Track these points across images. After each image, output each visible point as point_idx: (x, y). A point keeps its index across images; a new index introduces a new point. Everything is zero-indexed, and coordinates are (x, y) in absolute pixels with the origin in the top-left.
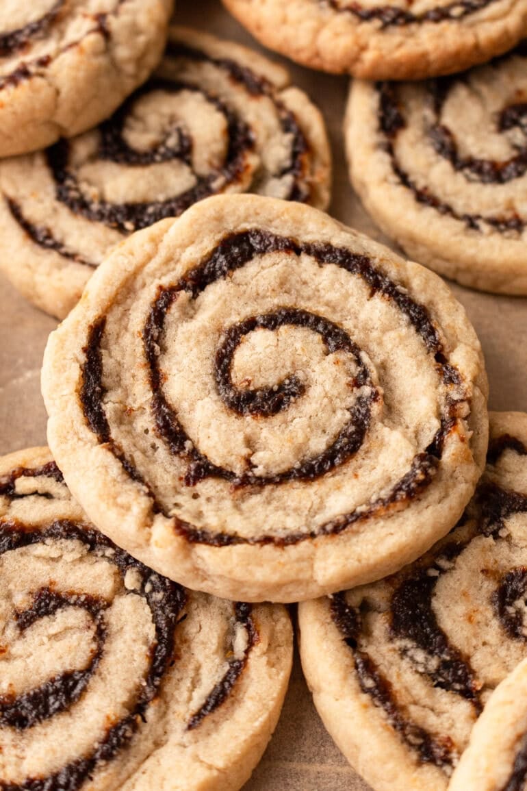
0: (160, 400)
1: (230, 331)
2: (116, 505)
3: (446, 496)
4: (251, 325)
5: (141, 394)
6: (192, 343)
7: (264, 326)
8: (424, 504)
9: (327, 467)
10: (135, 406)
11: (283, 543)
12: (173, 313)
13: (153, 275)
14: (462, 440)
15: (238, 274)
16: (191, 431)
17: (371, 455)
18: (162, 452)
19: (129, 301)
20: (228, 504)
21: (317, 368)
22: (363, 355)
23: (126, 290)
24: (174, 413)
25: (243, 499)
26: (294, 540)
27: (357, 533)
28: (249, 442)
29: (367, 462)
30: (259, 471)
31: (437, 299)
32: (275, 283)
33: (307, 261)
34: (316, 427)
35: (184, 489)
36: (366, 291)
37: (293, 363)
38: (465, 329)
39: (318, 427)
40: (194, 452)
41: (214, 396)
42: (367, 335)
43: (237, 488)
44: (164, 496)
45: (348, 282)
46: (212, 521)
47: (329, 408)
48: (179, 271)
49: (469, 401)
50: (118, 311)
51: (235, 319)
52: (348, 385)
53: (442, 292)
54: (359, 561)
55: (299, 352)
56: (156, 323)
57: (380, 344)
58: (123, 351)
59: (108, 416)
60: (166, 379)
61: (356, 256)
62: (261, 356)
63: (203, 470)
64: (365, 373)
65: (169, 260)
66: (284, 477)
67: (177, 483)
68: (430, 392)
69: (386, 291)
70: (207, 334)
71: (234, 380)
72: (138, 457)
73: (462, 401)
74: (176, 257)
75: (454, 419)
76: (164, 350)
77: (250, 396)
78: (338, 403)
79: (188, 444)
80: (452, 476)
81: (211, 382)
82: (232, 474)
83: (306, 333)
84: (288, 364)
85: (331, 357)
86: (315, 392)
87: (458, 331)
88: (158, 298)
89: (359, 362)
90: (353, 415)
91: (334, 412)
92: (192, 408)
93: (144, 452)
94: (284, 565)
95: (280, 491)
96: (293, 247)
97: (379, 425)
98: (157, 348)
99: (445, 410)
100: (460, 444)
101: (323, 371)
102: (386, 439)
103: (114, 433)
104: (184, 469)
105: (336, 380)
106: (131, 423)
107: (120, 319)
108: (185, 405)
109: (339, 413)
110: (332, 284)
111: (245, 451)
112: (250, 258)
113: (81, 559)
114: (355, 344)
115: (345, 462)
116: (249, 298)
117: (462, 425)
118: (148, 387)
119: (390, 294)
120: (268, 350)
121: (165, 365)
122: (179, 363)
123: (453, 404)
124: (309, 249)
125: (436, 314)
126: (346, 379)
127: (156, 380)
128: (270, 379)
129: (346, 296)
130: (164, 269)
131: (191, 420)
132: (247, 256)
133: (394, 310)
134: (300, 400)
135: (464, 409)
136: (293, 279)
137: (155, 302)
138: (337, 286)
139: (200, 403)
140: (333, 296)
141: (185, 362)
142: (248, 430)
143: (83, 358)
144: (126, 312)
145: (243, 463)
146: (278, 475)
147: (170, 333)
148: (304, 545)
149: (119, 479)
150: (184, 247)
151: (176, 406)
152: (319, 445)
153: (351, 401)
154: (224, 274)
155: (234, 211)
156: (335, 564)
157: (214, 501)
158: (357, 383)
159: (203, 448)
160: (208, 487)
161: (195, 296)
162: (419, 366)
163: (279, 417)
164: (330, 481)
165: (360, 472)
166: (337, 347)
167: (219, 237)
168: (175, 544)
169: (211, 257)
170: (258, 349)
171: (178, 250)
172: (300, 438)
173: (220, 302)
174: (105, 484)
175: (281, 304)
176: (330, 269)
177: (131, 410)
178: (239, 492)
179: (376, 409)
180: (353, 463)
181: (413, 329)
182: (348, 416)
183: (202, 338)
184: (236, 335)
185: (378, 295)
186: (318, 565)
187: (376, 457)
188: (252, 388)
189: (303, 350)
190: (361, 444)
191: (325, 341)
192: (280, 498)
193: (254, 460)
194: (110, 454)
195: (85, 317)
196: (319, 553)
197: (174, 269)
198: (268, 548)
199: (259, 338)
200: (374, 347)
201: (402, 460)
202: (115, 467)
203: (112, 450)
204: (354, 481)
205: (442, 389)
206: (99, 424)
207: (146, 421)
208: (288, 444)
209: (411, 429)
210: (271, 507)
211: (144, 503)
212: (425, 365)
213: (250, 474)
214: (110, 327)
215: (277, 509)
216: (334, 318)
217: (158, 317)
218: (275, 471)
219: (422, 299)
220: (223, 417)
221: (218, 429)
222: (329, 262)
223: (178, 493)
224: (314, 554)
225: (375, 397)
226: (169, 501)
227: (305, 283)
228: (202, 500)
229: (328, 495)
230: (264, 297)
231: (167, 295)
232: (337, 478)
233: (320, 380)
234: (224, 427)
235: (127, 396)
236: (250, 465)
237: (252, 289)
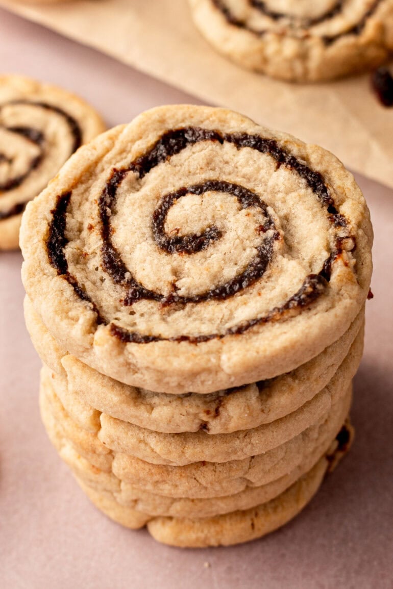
0: (108, 244)
1: (165, 197)
2: (67, 317)
3: (333, 307)
4: (183, 192)
5: (94, 242)
6: (136, 205)
7: (193, 193)
8: (314, 311)
9: (237, 287)
10: (89, 251)
11: (196, 341)
12: (124, 186)
13: (110, 162)
14: (346, 265)
15: (175, 158)
16: (130, 267)
17: (273, 279)
18: (108, 282)
19: (90, 181)
20: (157, 317)
21: (232, 219)
22: (270, 210)
23: (89, 173)
24: (117, 254)
25: (169, 314)
26: (206, 339)
27: (258, 333)
28: (176, 273)
29: (269, 284)
30: (181, 293)
31: (330, 169)
32: (202, 163)
33: (228, 147)
34: (227, 260)
35: (123, 308)
36: (274, 164)
37: (213, 217)
38: (352, 188)
39: (231, 260)
40: (132, 280)
41: (150, 241)
42: (274, 197)
43: (164, 305)
44: (107, 313)
45: (259, 159)
46: (142, 328)
47: (240, 246)
48: (129, 159)
49: (354, 239)
50: (81, 188)
51: (172, 189)
52: (256, 230)
53: (335, 164)
54: (258, 352)
55: (219, 208)
56: (109, 193)
57: (284, 202)
58: (83, 215)
59: (67, 257)
60: (114, 231)
61: (266, 140)
62: (188, 212)
63: (140, 293)
64: (270, 222)
65: (123, 151)
66: (203, 298)
67: (118, 303)
68: (323, 233)
69: (289, 163)
70: (148, 200)
71: (166, 230)
72: (88, 286)
73: (347, 237)
74: (128, 149)
75: (340, 251)
76: (114, 212)
77: (178, 240)
78: (247, 243)
79: (127, 275)
80: (338, 294)
81: (148, 232)
82: (162, 296)
83: (225, 196)
84: (210, 217)
85: (244, 211)
86: (229, 236)
87: (347, 191)
88: (112, 177)
89: (266, 214)
90: (259, 251)
91: (244, 250)
92: (132, 251)
93: (94, 283)
94: (196, 356)
95: (199, 307)
96: (217, 137)
97: (280, 257)
98: (109, 210)
99: (333, 245)
100: (344, 268)
101: (237, 220)
102: (285, 268)
103: (71, 269)
104: (123, 295)
105: (247, 227)
106: (85, 264)
107: (83, 194)
108: (127, 248)
109: (248, 250)
110: (247, 162)
111: (171, 278)
112: (184, 146)
114: (263, 202)
115: (250, 285)
116: (183, 175)
117: (346, 255)
118: (100, 237)
119: (292, 165)
120: (194, 208)
121: (115, 222)
122: (125, 221)
123: (339, 241)
124: (229, 138)
125: (330, 180)
126: (254, 226)
127: (106, 232)
128: (196, 229)
129: (258, 170)
130: (119, 158)
131: (131, 259)
132: (182, 145)
133: (295, 177)
134: (217, 242)
135: (349, 244)
136: (217, 159)
137: (110, 180)
138: (251, 162)
139: (138, 246)
140: (247, 170)
141: (130, 219)
142: (175, 264)
143: (50, 217)
144: (87, 190)
145: (169, 286)
146: (198, 296)
147: (120, 201)
148: (214, 343)
149: (71, 299)
150: (133, 141)
151: (120, 250)
152: (230, 273)
153: (258, 241)
154: (164, 158)
155: (174, 116)
156: (237, 354)
157: (146, 316)
158: (263, 229)
159: (139, 277)
160: (142, 306)
161: (142, 176)
162: (314, 215)
163: (200, 254)
164: (238, 298)
165: (263, 291)
166: (249, 205)
167: (161, 133)
168: (111, 342)
169: (155, 147)
170: (186, 207)
171: (129, 144)
172: (215, 269)
173: (161, 178)
174: (60, 303)
175: (207, 178)
176: (246, 151)
177: (86, 254)
178: (166, 309)
179: (277, 245)
180: (258, 285)
181: (310, 190)
182: (255, 252)
183: (144, 203)
184: (170, 200)
185: (283, 166)
186: (224, 357)
187: (277, 280)
188: (180, 235)
189: (222, 207)
190: (265, 271)
191: (240, 201)
192: (198, 313)
193: (178, 284)
194: (65, 282)
195: (54, 190)
196: (225, 348)
197: (125, 158)
198: (184, 344)
199: (188, 201)
200: (279, 204)
201: (296, 280)
202: (69, 290)
203: (68, 279)
204: (258, 298)
205: (332, 230)
206: (61, 266)
207: (96, 261)
208: (205, 272)
209: (307, 261)
210: (191, 319)
211: (90, 315)
212: (319, 215)
213: (174, 294)
214: (75, 198)
215: (195, 320)
216: (248, 186)
217: (111, 189)
218: (194, 292)
219: (317, 168)
220: (156, 254)
221: (151, 263)
222: (245, 146)
223: (118, 310)
224: (221, 348)
225: (276, 236)
226: (111, 317)
227: (227, 163)
228: (137, 315)
229: (236, 309)
230: (194, 174)
231: (118, 175)
232: (244, 296)
233: (234, 228)
234: (156, 261)
235: (84, 245)
236: (175, 288)
237: (185, 168)
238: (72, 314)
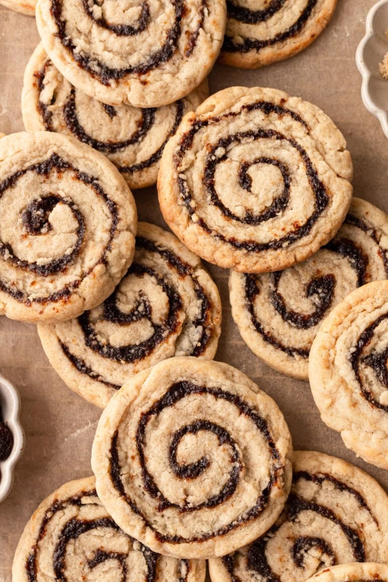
0: (145, 473)
1: (175, 435)
2: (130, 525)
3: (272, 512)
4: (184, 431)
5: (136, 469)
6: (158, 440)
7: (190, 432)
8: (261, 518)
9: (220, 502)
10: (134, 474)
11: (201, 541)
12: (149, 427)
13: (138, 406)
14: (279, 488)
15: (178, 404)
16: (160, 487)
17: (239, 495)
18: (147, 496)
19: (128, 419)
20: (177, 520)
21: (215, 453)
22: (236, 445)
23: (127, 413)
24: (152, 478)
25: (183, 517)
26: (206, 538)
27: (233, 534)
28: (187, 493)
29: (238, 498)
30: (190, 506)
31: (270, 414)
32: (195, 409)
33: (210, 397)
34: (214, 482)
35: (158, 513)
36: (238, 413)
37: (204, 451)
38: (283, 429)
39: (215, 482)
40: (162, 496)
41: (169, 470)
42: (238, 433)
43: (180, 512)
44: (149, 517)
45: (229, 408)
46: (171, 531)
47: (221, 473)
48: (150, 403)
49: (284, 468)
50: (123, 426)
51: (177, 428)
52: (229, 461)
53: (273, 410)
54: (233, 547)
55: (207, 446)
56: (141, 433)
57: (244, 438)
58: (127, 446)
59: (123, 482)
60: (147, 461)
61: (233, 396)
62: (190, 449)
63: (165, 505)
64: (237, 454)
65: (146, 398)
66: (201, 506)
67: (155, 511)
68: (266, 464)
69: (247, 413)
70: (165, 437)
71: (178, 461)
72: (137, 500)
73: (280, 468)
74: (149, 396)
75: (276, 478)
76: (145, 444)
77: (185, 469)
78: (225, 470)
79: (159, 494)
80: (274, 503)
81: (168, 463)
82: (179, 506)
83: (210, 435)
84: (202, 452)
85: (221, 447)
86: (214, 466)
87: (280, 431)
88: (141, 419)
89: (234, 449)
90: (231, 476)
91: (223, 474)
92: (160, 475)
93: (139, 497)
94: (202, 551)
95: (199, 513)
96: (203, 390)
97: (243, 481)
98: (142, 445)
99: (273, 473)
100: (278, 490)
101: (218, 455)
102: (246, 488)
103: (126, 490)
104: (157, 504)
105: (224, 459)
106: (132, 482)
107: (125, 429)
108: (156, 475)
109: (225, 475)
110: (222, 408)
111: (184, 497)
112: (183, 396)
113: (114, 536)
114: (233, 440)
115: (227, 499)
116: (183, 416)
117: (279, 480)
118: (140, 466)
119: (249, 415)
120: (193, 446)
121: (147, 453)
122: (153, 452)
123: (276, 470)
124: (211, 391)
125: (270, 421)
126: (228, 459)
127: (143, 461)
128: (194, 460)
129: (229, 414)
130: (143, 403)
131: (160, 481)
132: (181, 396)
133: (250, 423)
134: (207, 470)
135: (281, 472)
136: (204, 406)
137: (140, 421)
138: (224, 410)
139: (163, 473)
140: (223, 414)
141: (156, 452)
142: (185, 487)
143: (110, 455)
144: (127, 426)
145: (183, 502)
146: (198, 506)
147: (148, 436)
148: (210, 541)
149: (130, 513)
150: (152, 392)
151: (152, 475)
152: (216, 491)
153: (230, 469)
154: (171, 405)
155: (175, 371)
156: (223, 550)
157: (171, 519)
158: (233, 460)
159: (166, 495)
160: (168, 512)
161: (158, 415)
162: (261, 449)
163: (198, 479)
164: (221, 507)
165: (234, 503)
166: (224, 442)
167: (169, 386)
168: (156, 544)
169: (165, 397)
170: (189, 446)
171: (150, 393)
172: (208, 489)
173: (170, 420)
174: (124, 517)
175: (198, 418)
176: (221, 401)
177: (133, 476)
178: (182, 514)
179: (241, 474)
180: (231, 500)
181: (259, 430)
182: (229, 477)
183: (163, 439)
184: (178, 436)
185: (243, 415)
186: (216, 550)
187: (242, 495)
188: (186, 465)
189: (209, 445)
190: (235, 490)
191: (219, 438)
192: (200, 516)
193: (188, 500)
194: (125, 503)
195: (109, 433)
196: (217, 544)
197: (148, 403)
198: (195, 544)
199: (188, 439)
200: (241, 440)
201: (252, 500)
202: (128, 508)
203: (126, 500)
204: (231, 508)
205: (271, 462)
206: (119, 486)
207: (139, 482)
208: (202, 493)
209: (257, 481)
210: (196, 521)
211: (142, 523)
212: (264, 449)
213: (186, 507)
214: (120, 435)
215: (198, 521)
216: (223, 425)
217: (141, 429)
218: (197, 504)
219: (263, 415)
220: (174, 481)
221: (172, 487)
222: (221, 398)
223: (155, 515)
224: (214, 545)
225: (241, 467)
226: (152, 520)
227: (209, 407)
228: (166, 518)
229: (220, 515)
230: (190, 415)
231: (145, 417)
232: (224, 506)
233: (216, 460)
234: (174, 486)
235: (130, 469)
236: (187, 503)
237: (184, 412)
238: (132, 523)
